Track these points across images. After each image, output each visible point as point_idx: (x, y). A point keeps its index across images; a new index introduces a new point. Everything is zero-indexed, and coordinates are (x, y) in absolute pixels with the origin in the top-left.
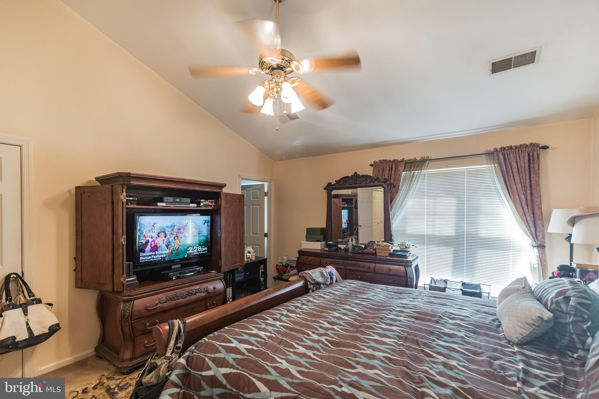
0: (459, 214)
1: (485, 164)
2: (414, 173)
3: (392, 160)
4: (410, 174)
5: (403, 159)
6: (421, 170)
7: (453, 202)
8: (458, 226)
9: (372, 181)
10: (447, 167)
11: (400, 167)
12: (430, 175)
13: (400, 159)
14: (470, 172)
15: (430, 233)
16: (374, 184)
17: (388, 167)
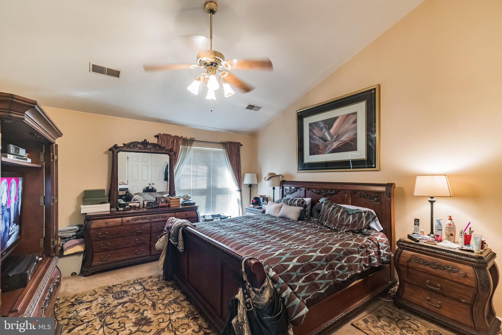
0: (209, 176)
1: (220, 149)
2: (187, 148)
3: (173, 136)
4: (185, 147)
5: (182, 137)
6: (191, 146)
7: (205, 168)
8: (209, 182)
9: (160, 149)
10: (203, 147)
11: (179, 141)
12: (194, 150)
13: (180, 136)
14: (214, 152)
15: (194, 188)
16: (162, 152)
17: (171, 140)
